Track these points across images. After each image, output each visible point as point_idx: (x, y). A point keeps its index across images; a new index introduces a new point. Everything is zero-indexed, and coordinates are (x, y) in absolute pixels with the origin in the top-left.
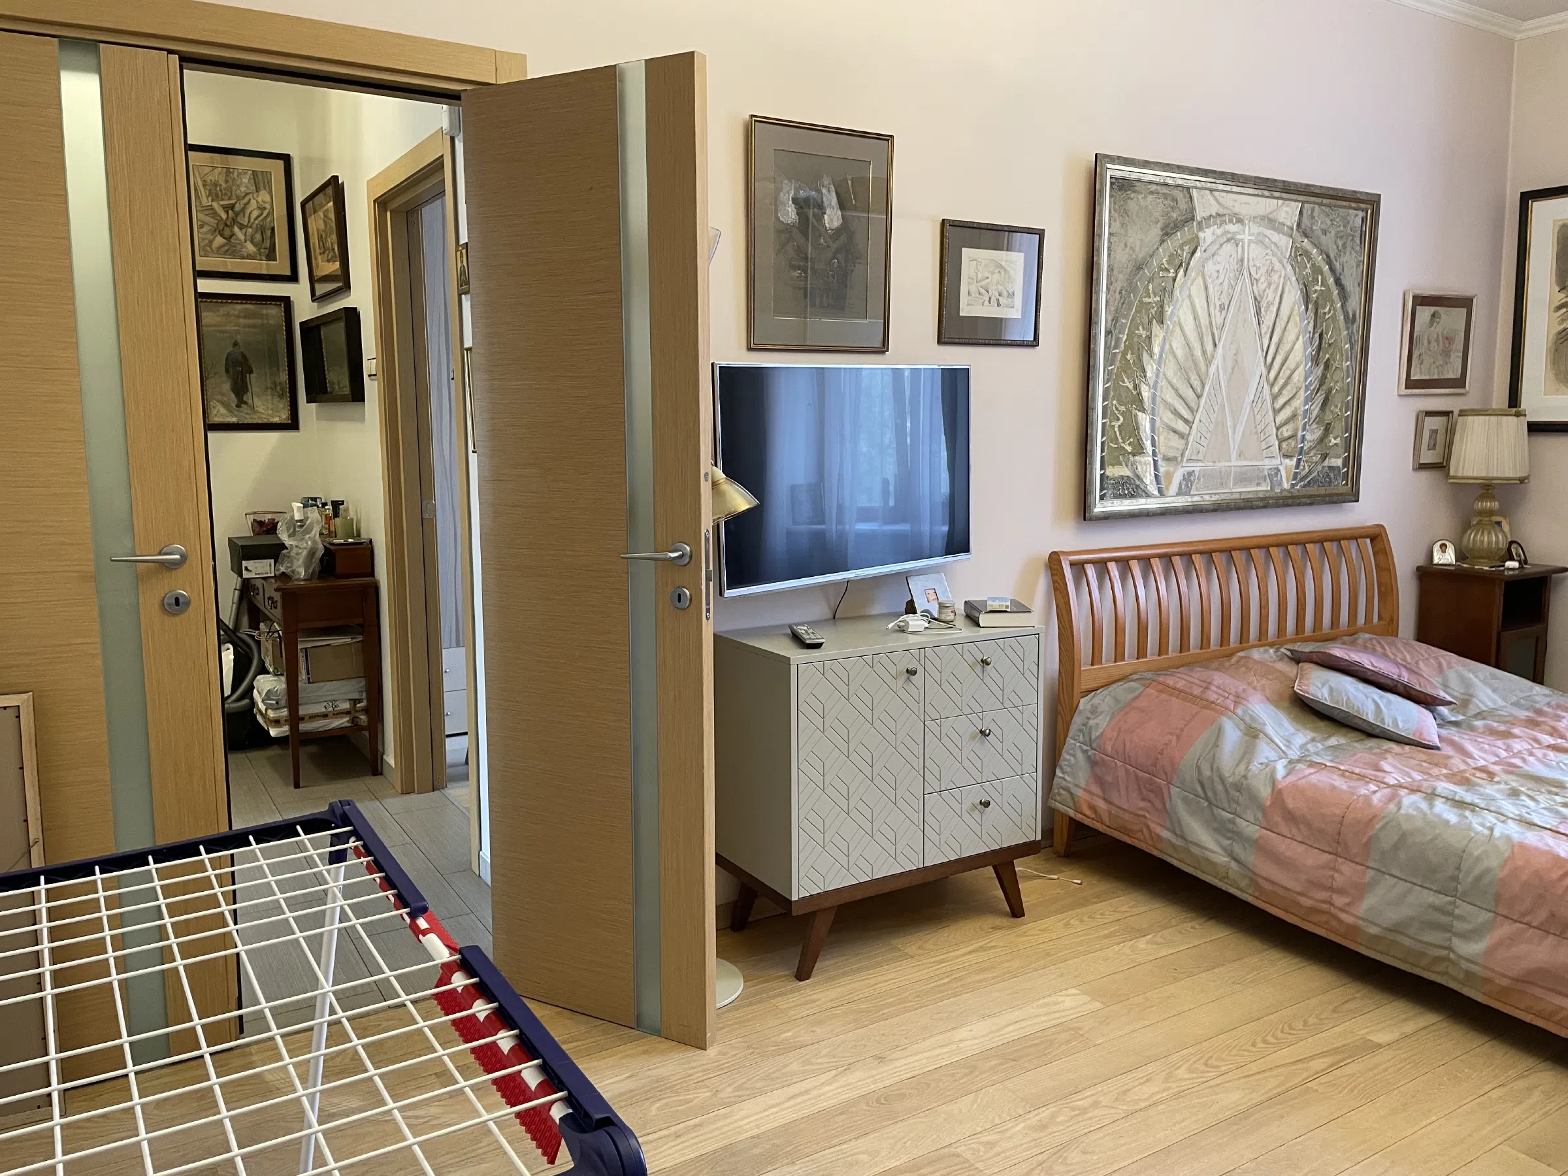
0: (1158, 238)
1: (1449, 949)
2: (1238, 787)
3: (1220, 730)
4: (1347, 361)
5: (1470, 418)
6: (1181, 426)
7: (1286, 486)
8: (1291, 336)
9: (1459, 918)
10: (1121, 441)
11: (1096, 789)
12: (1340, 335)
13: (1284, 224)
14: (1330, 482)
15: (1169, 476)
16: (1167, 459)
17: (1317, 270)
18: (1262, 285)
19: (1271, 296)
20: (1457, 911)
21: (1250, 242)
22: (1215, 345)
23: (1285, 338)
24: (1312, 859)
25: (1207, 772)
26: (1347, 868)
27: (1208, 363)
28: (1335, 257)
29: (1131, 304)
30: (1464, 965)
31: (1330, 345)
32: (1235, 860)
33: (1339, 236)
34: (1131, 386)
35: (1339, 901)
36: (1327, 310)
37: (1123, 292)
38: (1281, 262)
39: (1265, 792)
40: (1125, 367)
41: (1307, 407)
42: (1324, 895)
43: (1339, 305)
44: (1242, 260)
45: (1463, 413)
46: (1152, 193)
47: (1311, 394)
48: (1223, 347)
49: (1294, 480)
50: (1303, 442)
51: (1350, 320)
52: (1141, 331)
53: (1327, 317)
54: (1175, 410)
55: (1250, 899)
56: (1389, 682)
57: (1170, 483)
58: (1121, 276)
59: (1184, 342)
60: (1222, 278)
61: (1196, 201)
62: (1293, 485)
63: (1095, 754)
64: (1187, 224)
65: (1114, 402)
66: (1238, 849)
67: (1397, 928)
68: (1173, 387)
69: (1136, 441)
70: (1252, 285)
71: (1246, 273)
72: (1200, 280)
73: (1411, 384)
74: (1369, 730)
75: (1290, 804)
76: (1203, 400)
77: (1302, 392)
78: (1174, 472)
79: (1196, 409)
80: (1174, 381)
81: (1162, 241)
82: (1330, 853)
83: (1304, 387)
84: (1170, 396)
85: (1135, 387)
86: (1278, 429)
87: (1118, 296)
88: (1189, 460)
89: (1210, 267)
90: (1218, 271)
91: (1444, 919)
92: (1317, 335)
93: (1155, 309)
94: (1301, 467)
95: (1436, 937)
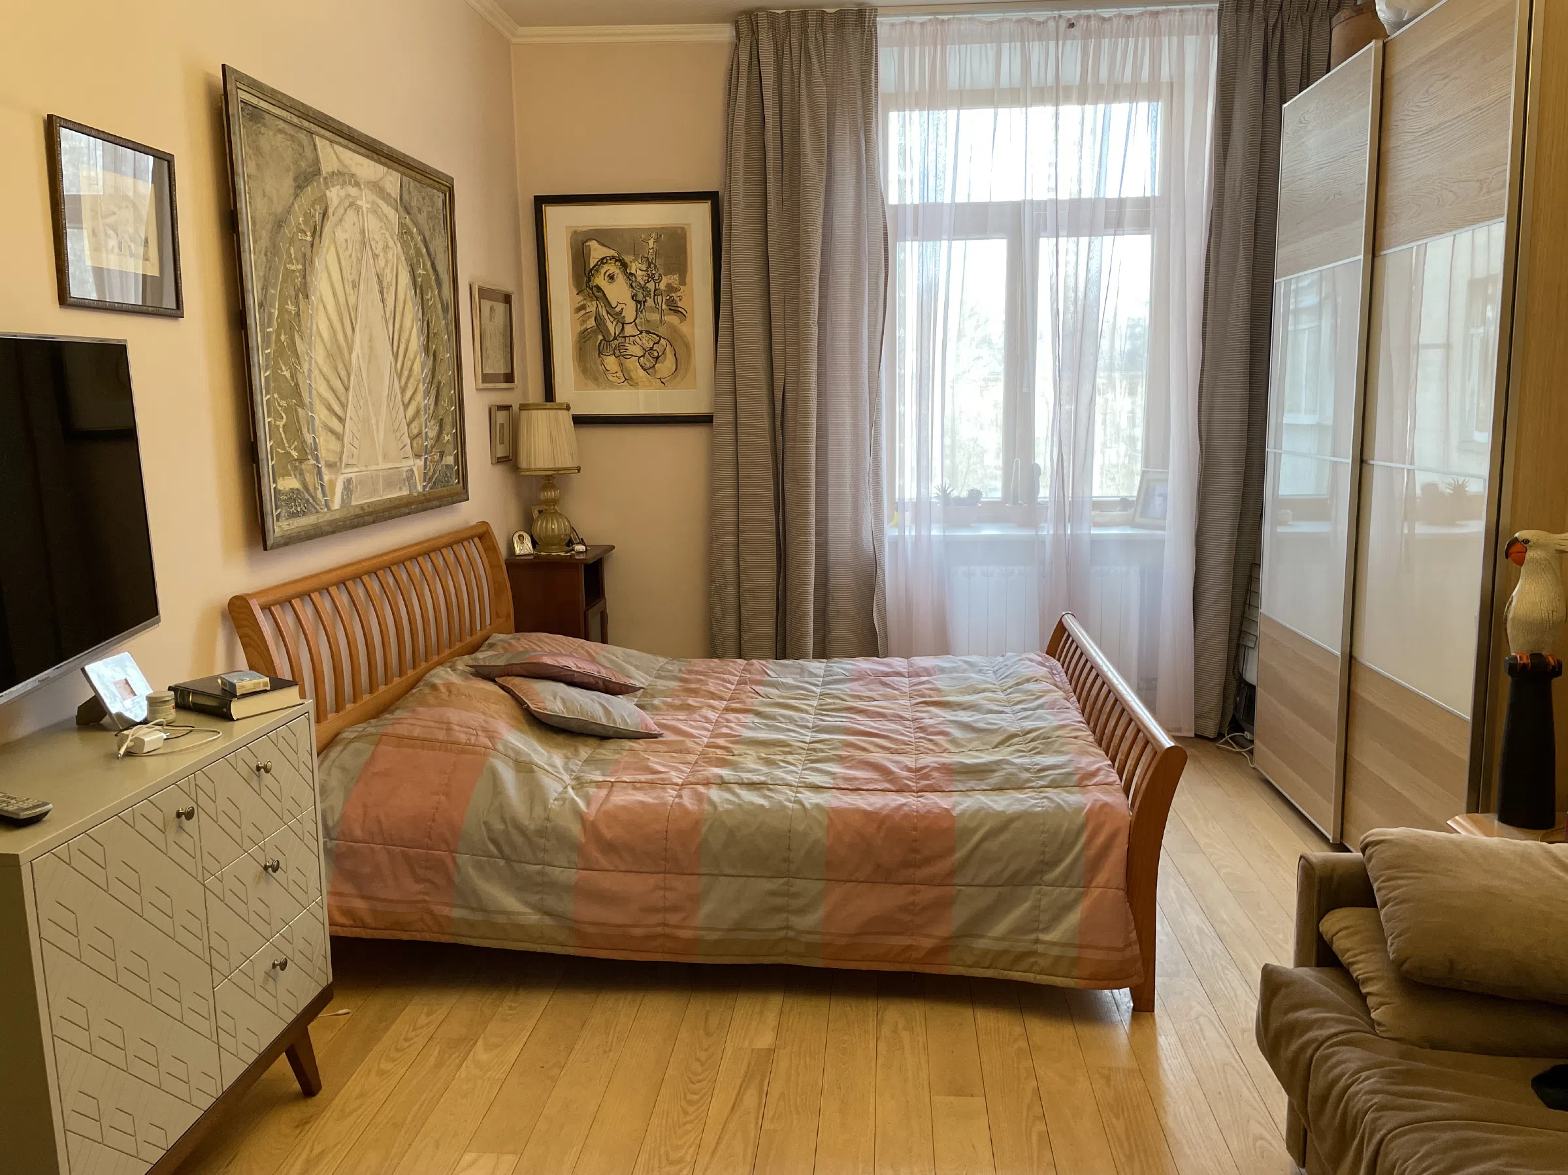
0: (292, 191)
1: (788, 928)
2: (542, 833)
3: (494, 775)
4: (448, 352)
5: (534, 412)
6: (335, 424)
7: (420, 488)
8: (408, 323)
9: (795, 895)
10: (287, 445)
11: (348, 888)
12: (440, 324)
13: (390, 196)
14: (448, 482)
15: (332, 483)
16: (330, 465)
17: (418, 252)
18: (382, 263)
19: (389, 277)
20: (793, 890)
21: (367, 211)
22: (353, 329)
23: (404, 325)
24: (638, 885)
25: (498, 826)
26: (677, 883)
27: (350, 350)
28: (429, 240)
29: (277, 271)
30: (804, 938)
31: (435, 335)
32: (548, 913)
33: (429, 217)
34: (287, 374)
35: (675, 918)
36: (429, 297)
37: (269, 254)
38: (392, 238)
40: (280, 352)
41: (426, 402)
42: (657, 918)
43: (437, 292)
44: (364, 231)
45: (524, 407)
46: (280, 131)
47: (428, 386)
48: (360, 330)
49: (425, 481)
50: (426, 440)
51: (445, 309)
52: (290, 306)
53: (430, 304)
54: (329, 405)
55: (571, 951)
57: (334, 494)
58: (265, 233)
59: (328, 323)
60: (350, 249)
61: (319, 149)
62: (425, 487)
63: (337, 845)
64: (315, 178)
65: (276, 396)
66: (551, 901)
67: (739, 926)
68: (324, 376)
69: (300, 446)
70: (375, 262)
71: (368, 248)
72: (333, 249)
73: (484, 379)
75: (608, 834)
76: (350, 394)
77: (421, 385)
78: (336, 479)
79: (346, 403)
80: (325, 370)
81: (296, 196)
82: (658, 873)
83: (422, 379)
84: (323, 389)
85: (292, 376)
86: (408, 426)
87: (264, 259)
88: (347, 465)
89: (340, 235)
90: (346, 241)
91: (779, 901)
92: (425, 323)
93: (300, 279)
94: (428, 468)
95: (776, 921)
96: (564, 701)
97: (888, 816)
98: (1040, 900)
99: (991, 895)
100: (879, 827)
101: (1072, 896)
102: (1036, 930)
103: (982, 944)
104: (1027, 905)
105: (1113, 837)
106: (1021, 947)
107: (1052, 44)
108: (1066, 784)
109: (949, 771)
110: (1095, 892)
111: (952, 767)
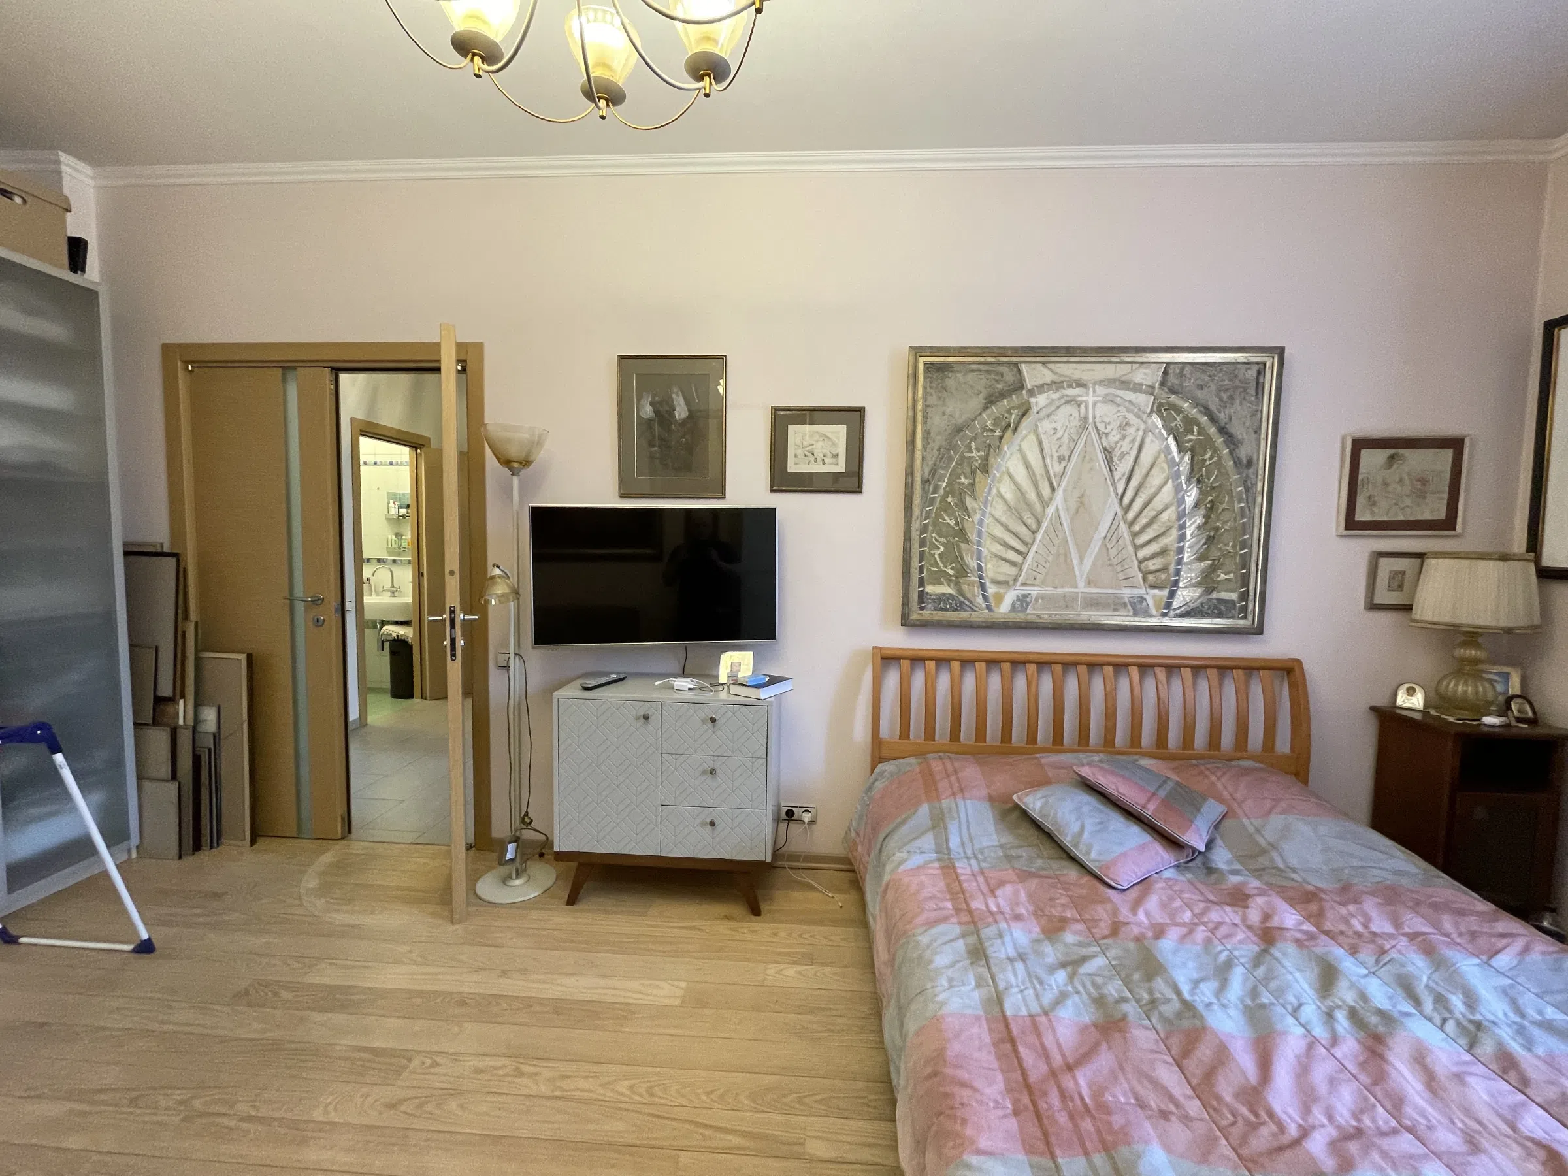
0: (981, 406)
3: (913, 814)
5: (1441, 561)
6: (1012, 555)
7: (1155, 613)
8: (1156, 480)
10: (941, 565)
12: (1230, 479)
13: (1141, 385)
15: (1000, 595)
16: (995, 582)
17: (1189, 422)
18: (1114, 437)
21: (1095, 404)
22: (1053, 489)
23: (1147, 483)
27: (1045, 504)
28: (1217, 409)
31: (1213, 488)
33: (1220, 389)
34: (952, 523)
36: (1208, 456)
37: (942, 449)
38: (1139, 416)
40: (945, 508)
41: (1182, 544)
43: (1226, 451)
44: (1086, 419)
45: (1435, 555)
46: (973, 371)
47: (1189, 531)
48: (1065, 491)
49: (1165, 608)
50: (1178, 575)
51: (1244, 465)
52: (963, 480)
53: (1208, 463)
54: (1005, 542)
57: (1002, 602)
58: (939, 437)
61: (1025, 373)
62: (1164, 613)
64: (1015, 393)
65: (934, 535)
68: (1001, 524)
71: (1091, 429)
72: (1032, 437)
75: (888, 895)
77: (1174, 530)
78: (1005, 593)
84: (999, 532)
85: (957, 523)
86: (1140, 562)
87: (935, 453)
88: (1023, 585)
89: (1047, 426)
90: (1055, 429)
93: (979, 462)
94: (1177, 598)
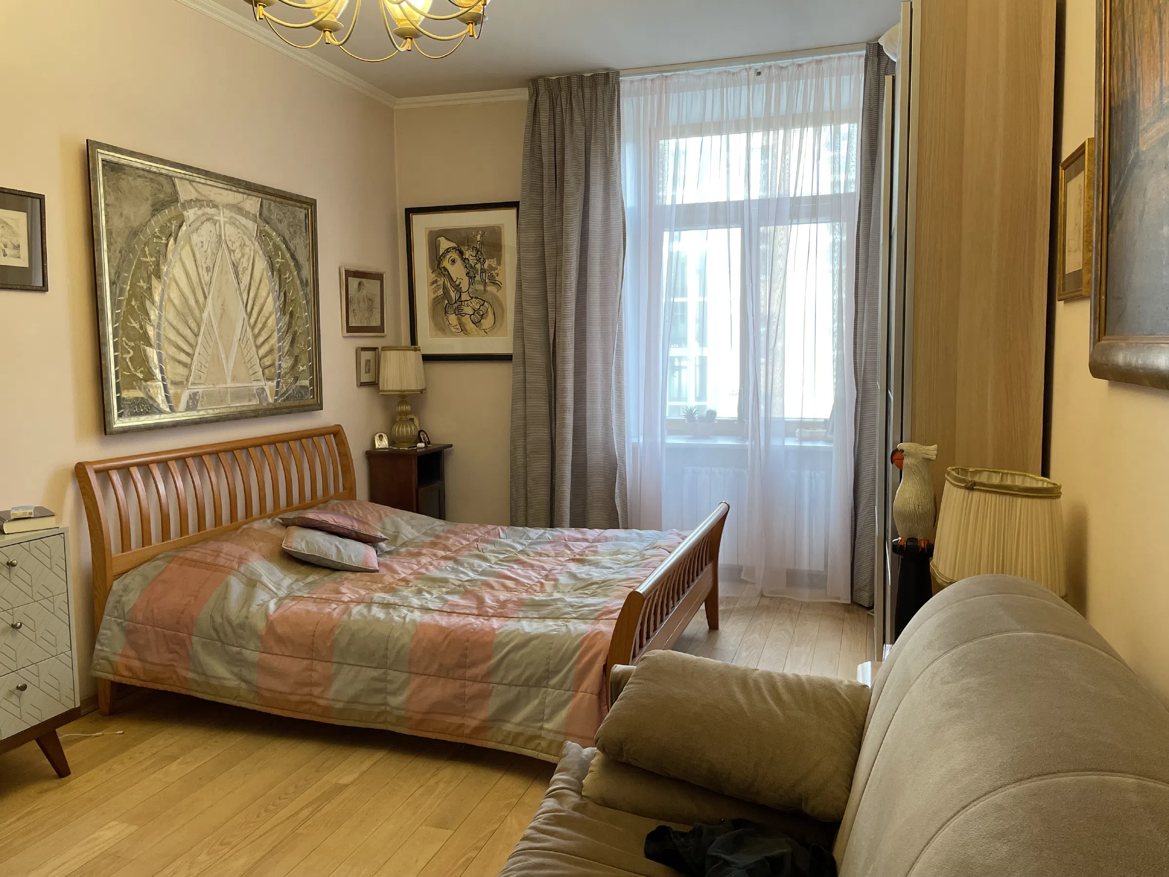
0: (149, 212)
1: (386, 704)
2: (242, 626)
3: (227, 587)
4: (305, 312)
5: (388, 352)
6: (183, 357)
7: (271, 400)
8: (263, 292)
9: (390, 682)
10: (133, 370)
11: (132, 653)
12: (299, 295)
13: (249, 213)
14: (302, 397)
15: (178, 397)
16: (174, 383)
17: (277, 248)
18: (238, 254)
19: (245, 263)
20: (389, 678)
21: (225, 223)
22: (205, 297)
23: (259, 295)
24: (295, 666)
25: (218, 620)
26: (319, 667)
27: (202, 311)
28: (289, 240)
29: (130, 262)
30: (396, 712)
31: (292, 301)
32: (244, 681)
33: (290, 225)
34: (137, 326)
35: (316, 691)
36: (287, 276)
37: (123, 252)
38: (250, 240)
39: (261, 625)
40: (131, 311)
41: (280, 344)
42: (306, 690)
43: (296, 273)
44: (220, 236)
45: (384, 349)
46: (140, 176)
47: (282, 334)
48: (212, 299)
49: (276, 396)
50: (280, 369)
51: (305, 284)
52: (142, 284)
53: (288, 281)
54: (178, 345)
55: (257, 708)
56: (346, 531)
57: (179, 401)
58: (119, 239)
59: (180, 294)
60: (205, 247)
61: (178, 187)
62: (276, 400)
63: (128, 625)
64: (173, 204)
65: (124, 339)
66: (245, 673)
67: (354, 700)
68: (174, 328)
69: (146, 370)
70: (230, 255)
71: (224, 245)
72: (188, 247)
73: (350, 329)
74: (332, 566)
75: (279, 630)
76: (200, 339)
77: (275, 333)
78: (182, 393)
79: (195, 344)
80: (175, 323)
81: (153, 215)
82: (308, 659)
83: (276, 330)
84: (172, 335)
85: (141, 327)
86: (260, 360)
87: (119, 255)
88: (193, 384)
89: (195, 238)
90: (202, 242)
91: (381, 685)
92: (282, 294)
93: (153, 267)
94: (280, 387)
95: (377, 699)
96: (307, 542)
97: (452, 631)
98: (545, 698)
99: (515, 691)
100: (446, 638)
101: (565, 697)
102: (542, 720)
103: (509, 727)
104: (536, 702)
105: (596, 656)
106: (530, 732)
107: (745, 88)
108: (588, 617)
109: (521, 603)
110: (580, 695)
111: (526, 601)
